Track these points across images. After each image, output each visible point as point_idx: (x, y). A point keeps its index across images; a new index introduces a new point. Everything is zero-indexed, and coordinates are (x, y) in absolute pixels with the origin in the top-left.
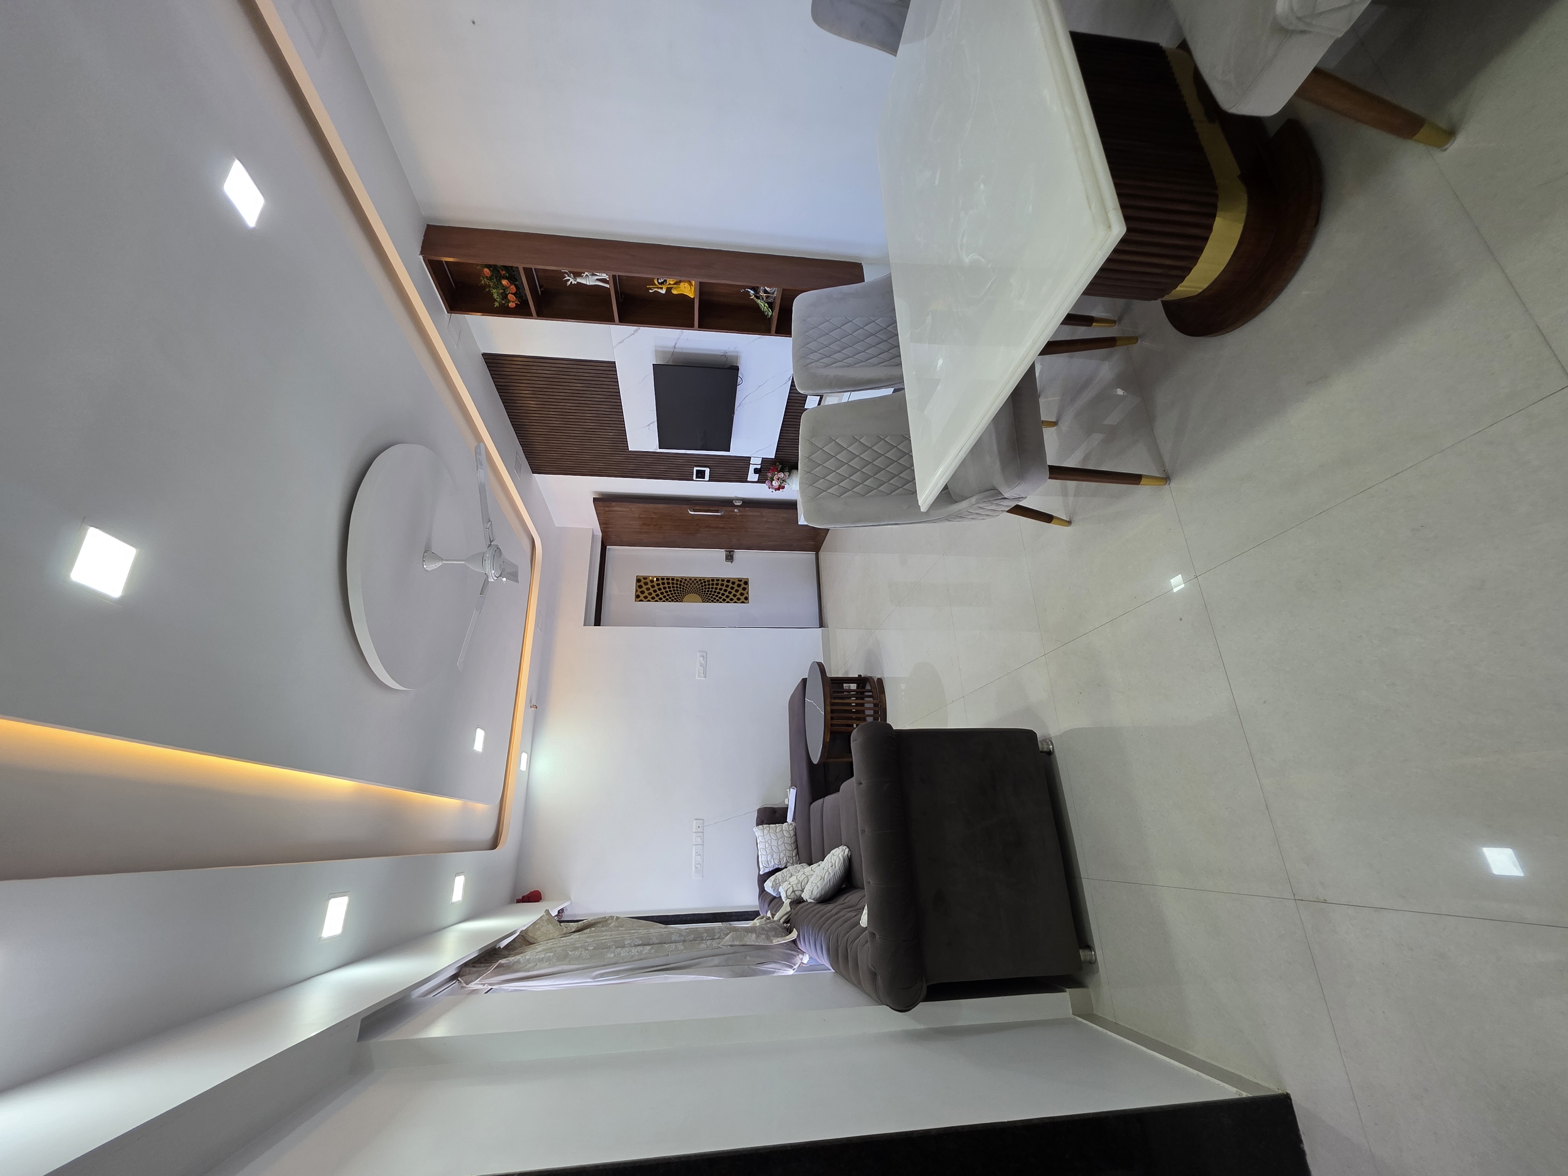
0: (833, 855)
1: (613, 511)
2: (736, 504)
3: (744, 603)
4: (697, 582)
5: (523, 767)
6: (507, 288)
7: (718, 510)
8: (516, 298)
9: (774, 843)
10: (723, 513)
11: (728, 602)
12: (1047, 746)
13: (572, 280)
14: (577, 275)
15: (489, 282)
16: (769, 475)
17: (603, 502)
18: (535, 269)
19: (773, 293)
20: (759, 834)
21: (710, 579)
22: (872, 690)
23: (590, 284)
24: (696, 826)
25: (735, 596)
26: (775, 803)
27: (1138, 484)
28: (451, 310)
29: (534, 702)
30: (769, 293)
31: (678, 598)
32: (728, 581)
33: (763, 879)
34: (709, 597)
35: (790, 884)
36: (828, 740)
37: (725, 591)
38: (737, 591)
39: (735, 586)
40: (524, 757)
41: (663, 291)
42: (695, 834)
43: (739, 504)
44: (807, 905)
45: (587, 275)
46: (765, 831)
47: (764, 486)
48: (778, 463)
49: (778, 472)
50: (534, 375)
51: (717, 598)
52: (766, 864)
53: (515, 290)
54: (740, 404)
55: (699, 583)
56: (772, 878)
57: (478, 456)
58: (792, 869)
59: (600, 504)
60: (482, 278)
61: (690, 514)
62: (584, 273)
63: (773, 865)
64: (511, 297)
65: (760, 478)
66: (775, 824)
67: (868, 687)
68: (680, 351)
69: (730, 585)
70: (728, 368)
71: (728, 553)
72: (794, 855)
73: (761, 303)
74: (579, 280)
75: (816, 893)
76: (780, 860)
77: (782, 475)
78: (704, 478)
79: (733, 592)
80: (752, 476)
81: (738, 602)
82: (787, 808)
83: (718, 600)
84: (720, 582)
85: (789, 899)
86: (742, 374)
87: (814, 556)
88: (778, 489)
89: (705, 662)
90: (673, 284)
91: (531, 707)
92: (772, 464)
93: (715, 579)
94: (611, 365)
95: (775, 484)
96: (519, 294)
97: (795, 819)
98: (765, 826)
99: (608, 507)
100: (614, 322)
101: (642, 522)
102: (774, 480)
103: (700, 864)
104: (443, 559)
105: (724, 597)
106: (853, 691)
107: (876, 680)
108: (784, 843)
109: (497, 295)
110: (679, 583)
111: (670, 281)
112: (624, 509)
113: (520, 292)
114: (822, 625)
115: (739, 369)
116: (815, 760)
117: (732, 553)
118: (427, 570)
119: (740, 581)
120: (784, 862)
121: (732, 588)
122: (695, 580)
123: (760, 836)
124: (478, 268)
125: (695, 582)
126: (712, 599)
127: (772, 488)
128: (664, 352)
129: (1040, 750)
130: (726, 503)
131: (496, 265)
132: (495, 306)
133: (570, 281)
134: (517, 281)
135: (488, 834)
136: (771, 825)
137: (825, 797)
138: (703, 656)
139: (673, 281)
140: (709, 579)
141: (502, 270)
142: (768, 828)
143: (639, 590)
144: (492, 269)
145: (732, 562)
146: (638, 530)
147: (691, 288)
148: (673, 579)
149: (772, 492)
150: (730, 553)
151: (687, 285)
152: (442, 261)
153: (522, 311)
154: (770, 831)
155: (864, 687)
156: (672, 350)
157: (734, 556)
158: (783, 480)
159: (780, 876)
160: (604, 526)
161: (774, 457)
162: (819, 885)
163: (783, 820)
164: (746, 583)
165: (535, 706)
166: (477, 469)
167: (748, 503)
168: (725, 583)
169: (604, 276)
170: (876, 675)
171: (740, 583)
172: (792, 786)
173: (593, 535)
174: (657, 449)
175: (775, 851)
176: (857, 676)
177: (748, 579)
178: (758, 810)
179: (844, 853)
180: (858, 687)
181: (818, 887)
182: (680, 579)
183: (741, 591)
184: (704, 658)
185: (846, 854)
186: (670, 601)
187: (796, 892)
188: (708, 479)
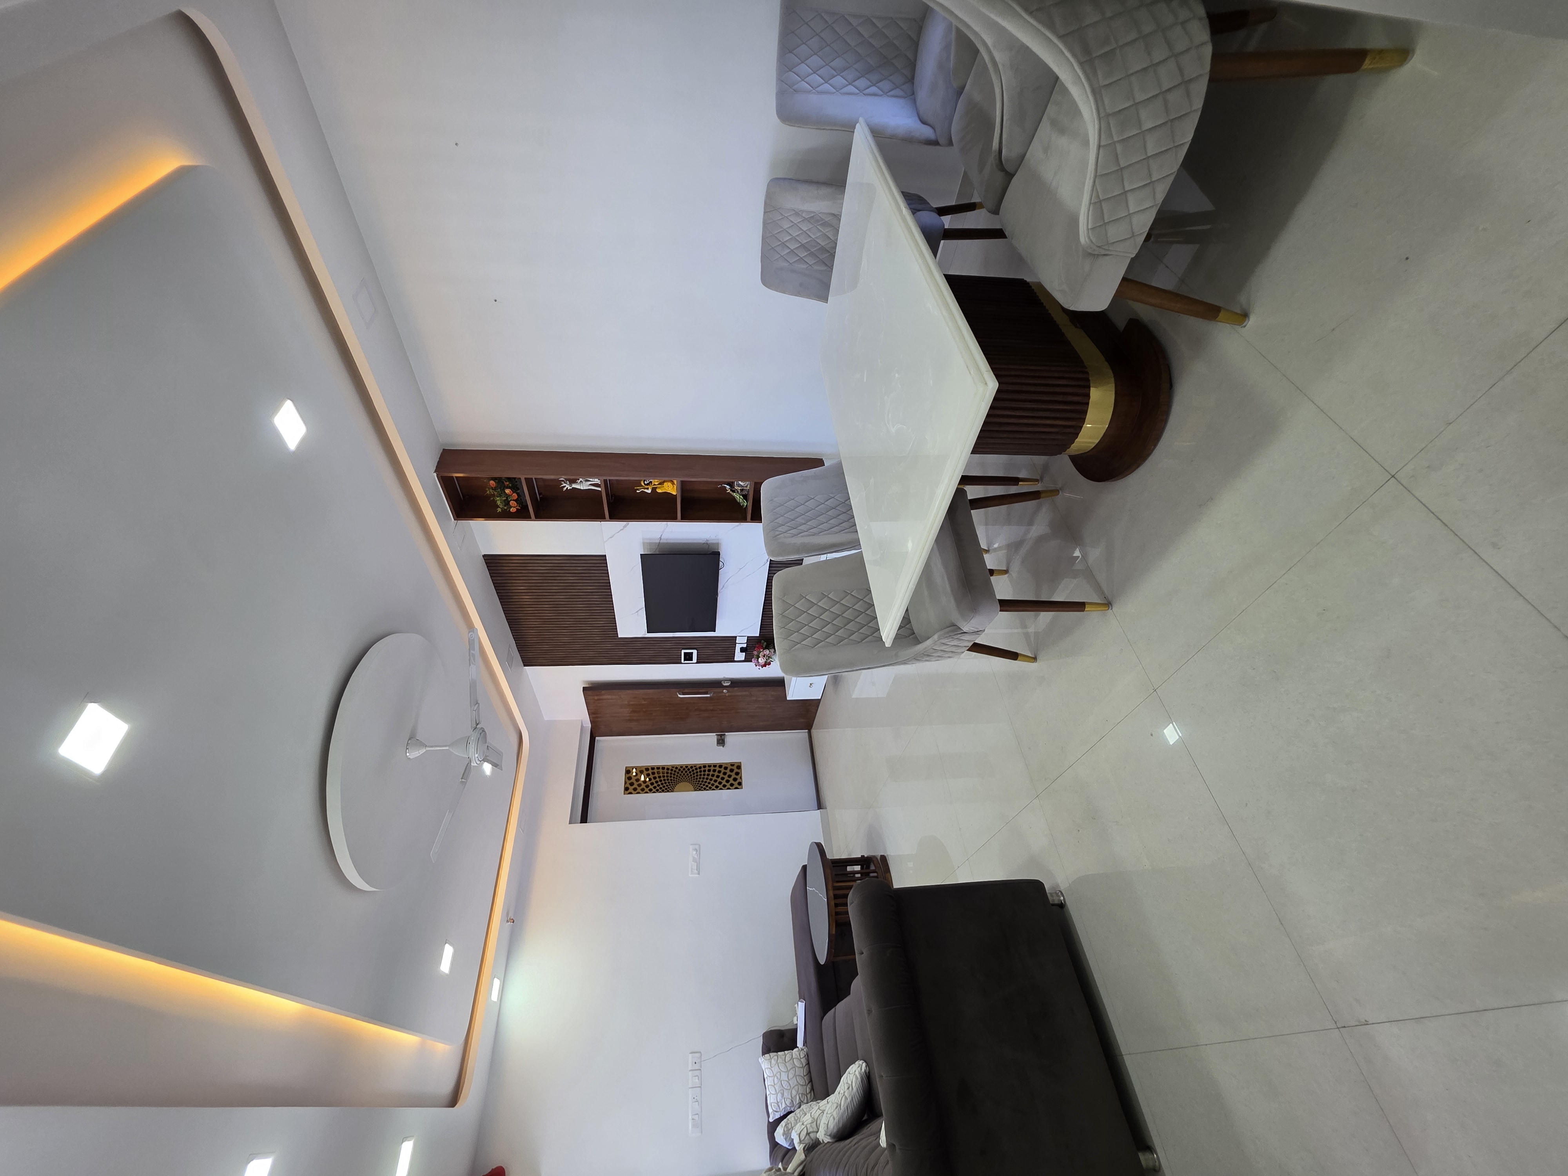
0: (849, 1073)
1: (602, 699)
2: (725, 685)
3: (738, 788)
4: (689, 769)
5: (494, 997)
6: (509, 495)
7: (708, 692)
8: (517, 504)
9: (784, 1077)
10: (712, 695)
11: (721, 789)
12: (1057, 898)
13: (568, 486)
14: (573, 481)
15: (493, 492)
16: (755, 653)
17: (592, 691)
18: (535, 479)
19: (746, 487)
20: (766, 1067)
21: (702, 766)
22: (877, 870)
23: (584, 488)
24: (692, 1062)
25: (728, 781)
26: (782, 1024)
27: (1083, 611)
28: (457, 517)
29: (511, 915)
30: (743, 487)
31: (669, 788)
32: (720, 766)
33: (773, 1127)
34: (701, 784)
35: (803, 1124)
36: (834, 932)
37: (718, 777)
38: (730, 776)
39: (728, 771)
40: (497, 983)
41: (649, 491)
42: (691, 1072)
43: (728, 684)
44: (824, 1146)
45: (581, 481)
46: (773, 1061)
47: (751, 665)
48: (763, 641)
49: (764, 650)
50: (531, 571)
51: (710, 785)
52: (777, 1105)
53: (517, 497)
54: (723, 587)
55: (691, 770)
56: (783, 1123)
57: (472, 652)
58: (806, 1108)
59: (589, 693)
60: (487, 489)
61: (680, 697)
62: (579, 480)
63: (785, 1108)
64: (513, 503)
65: (746, 657)
66: (784, 1051)
67: (872, 867)
68: (665, 541)
69: (723, 770)
70: (710, 554)
71: (720, 737)
72: (808, 1092)
73: (738, 497)
74: (574, 486)
75: (832, 1127)
76: (792, 1101)
77: (767, 652)
78: (692, 660)
79: (726, 778)
80: (739, 656)
81: (731, 788)
82: (796, 1029)
83: (710, 788)
84: (712, 768)
85: (803, 1144)
86: (723, 559)
87: (807, 734)
88: (765, 665)
89: (699, 856)
90: (658, 485)
91: (508, 921)
92: (757, 642)
93: (707, 765)
94: (602, 558)
95: (762, 660)
96: (520, 501)
97: (806, 1042)
98: (772, 1054)
99: (597, 695)
100: (605, 519)
101: (631, 710)
102: (760, 657)
103: (697, 1114)
104: (427, 745)
105: (717, 784)
106: (857, 872)
107: (879, 858)
108: (795, 1076)
109: (501, 503)
110: (670, 771)
111: (655, 482)
112: (614, 697)
113: (521, 499)
114: (820, 806)
115: (720, 554)
116: (822, 960)
117: (723, 737)
118: (410, 758)
119: (732, 765)
120: (797, 1102)
121: (725, 774)
122: (687, 767)
123: (767, 1068)
124: (485, 481)
125: (686, 769)
126: (705, 787)
127: (759, 666)
128: (650, 544)
129: (1051, 902)
130: (715, 684)
131: (501, 478)
132: (498, 511)
133: (566, 487)
134: (518, 489)
135: (447, 1088)
136: (779, 1053)
137: (836, 1005)
138: (696, 850)
139: (657, 482)
140: (700, 766)
141: (506, 482)
142: (776, 1057)
143: (629, 782)
144: (497, 481)
145: (723, 746)
146: (628, 718)
147: (673, 486)
148: (663, 768)
149: (759, 669)
150: (721, 737)
151: (670, 484)
152: (453, 477)
153: (522, 514)
154: (779, 1061)
155: (868, 867)
156: (659, 541)
157: (725, 740)
158: (769, 657)
159: (793, 1118)
160: (594, 716)
161: (758, 635)
162: (835, 1116)
163: (793, 1045)
164: (739, 767)
165: (512, 919)
166: (470, 665)
167: (736, 683)
168: (717, 769)
169: (597, 481)
170: (878, 853)
171: (733, 768)
172: (800, 999)
173: (582, 727)
174: (646, 635)
175: (786, 1088)
176: (860, 856)
177: (741, 762)
178: (763, 1035)
179: (861, 1069)
180: (862, 868)
181: (834, 1119)
182: (670, 768)
183: (734, 776)
184: (697, 851)
185: (863, 1070)
186: (660, 792)
187: (810, 1135)
188: (696, 662)
